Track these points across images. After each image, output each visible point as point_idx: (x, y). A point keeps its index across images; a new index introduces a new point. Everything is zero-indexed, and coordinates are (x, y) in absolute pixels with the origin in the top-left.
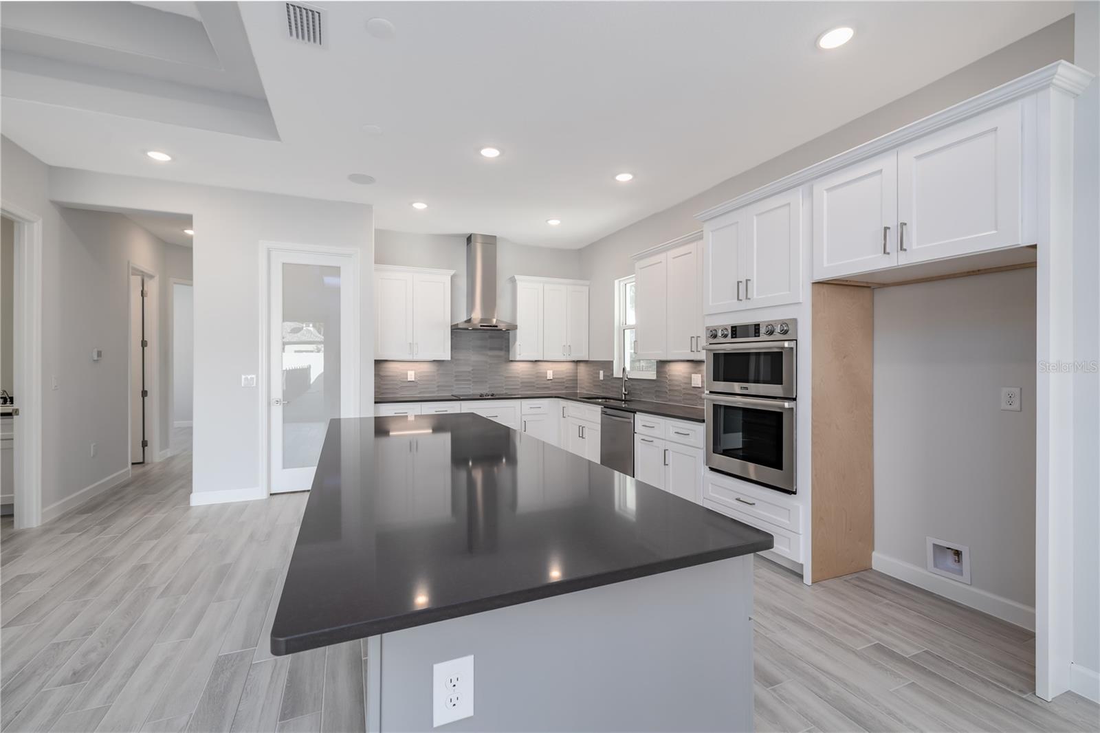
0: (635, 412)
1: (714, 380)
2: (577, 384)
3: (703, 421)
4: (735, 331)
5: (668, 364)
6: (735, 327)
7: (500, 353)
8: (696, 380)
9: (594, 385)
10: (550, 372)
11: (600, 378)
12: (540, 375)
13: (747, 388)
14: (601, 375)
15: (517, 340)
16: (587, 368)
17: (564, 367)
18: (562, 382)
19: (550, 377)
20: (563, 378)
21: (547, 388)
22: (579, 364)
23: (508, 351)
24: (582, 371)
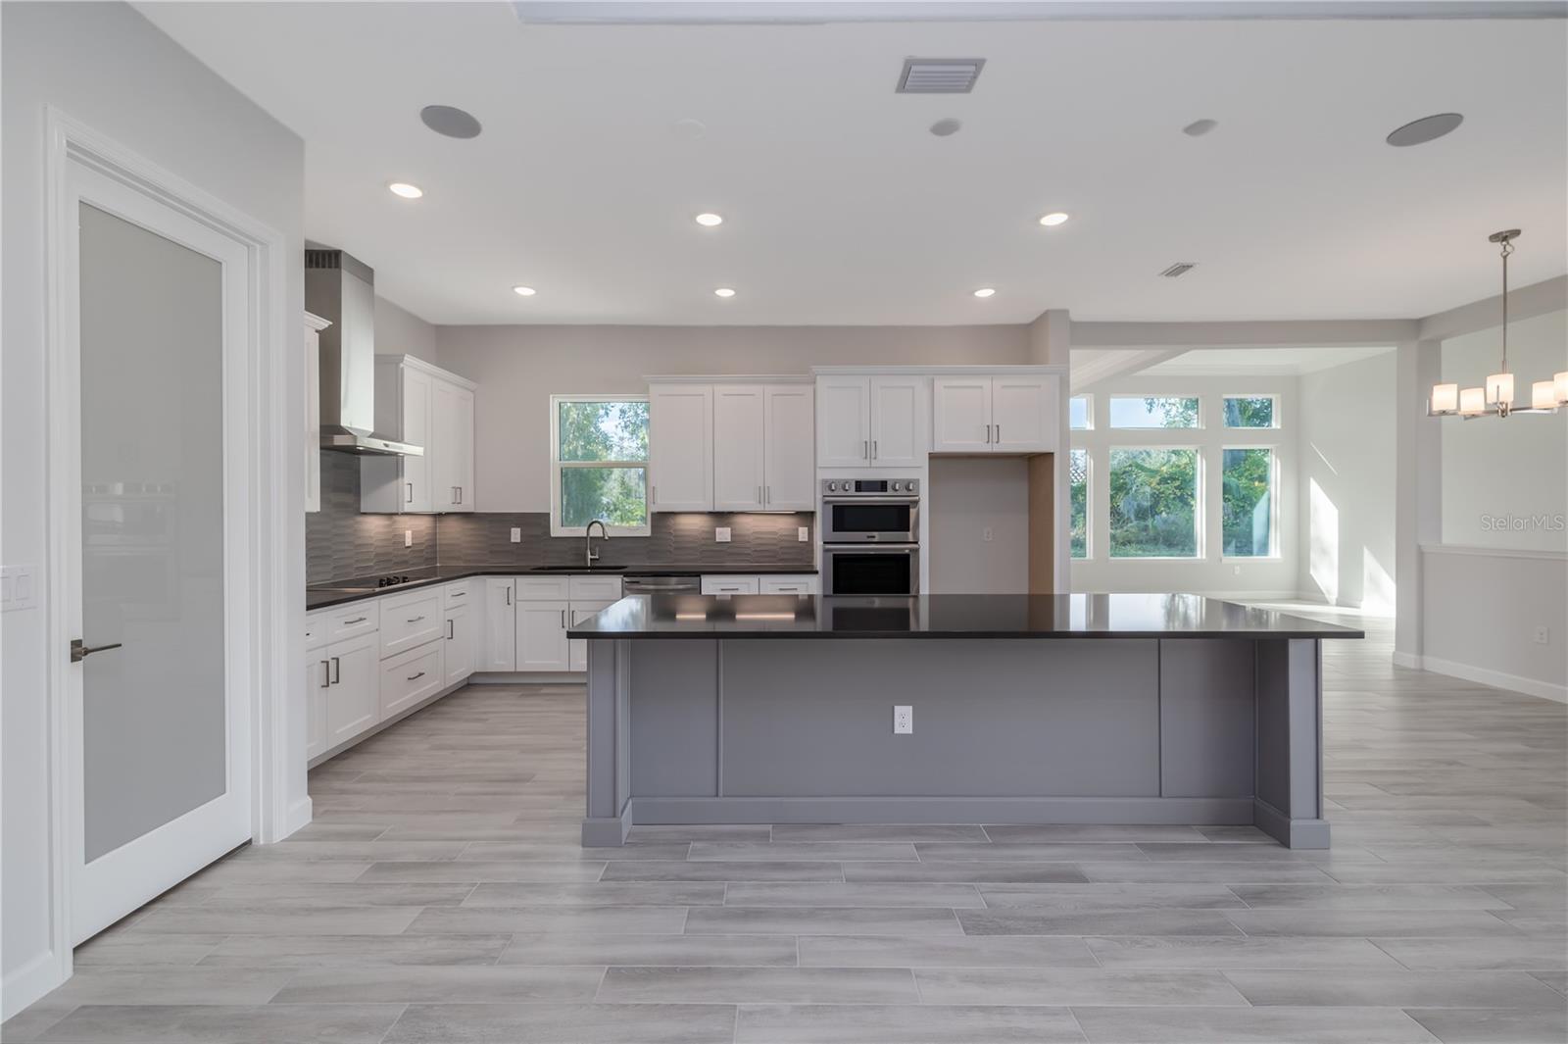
0: (699, 576)
1: (834, 531)
2: (436, 552)
3: (817, 572)
4: (860, 486)
5: (672, 516)
6: (860, 482)
7: (348, 498)
8: (723, 534)
9: (491, 552)
10: (408, 534)
11: (513, 540)
12: (397, 539)
13: (874, 537)
14: (516, 535)
15: (403, 475)
16: (469, 526)
17: (424, 524)
18: (422, 551)
19: (409, 542)
20: (422, 544)
21: (406, 562)
22: (443, 518)
23: (358, 494)
24: (453, 530)
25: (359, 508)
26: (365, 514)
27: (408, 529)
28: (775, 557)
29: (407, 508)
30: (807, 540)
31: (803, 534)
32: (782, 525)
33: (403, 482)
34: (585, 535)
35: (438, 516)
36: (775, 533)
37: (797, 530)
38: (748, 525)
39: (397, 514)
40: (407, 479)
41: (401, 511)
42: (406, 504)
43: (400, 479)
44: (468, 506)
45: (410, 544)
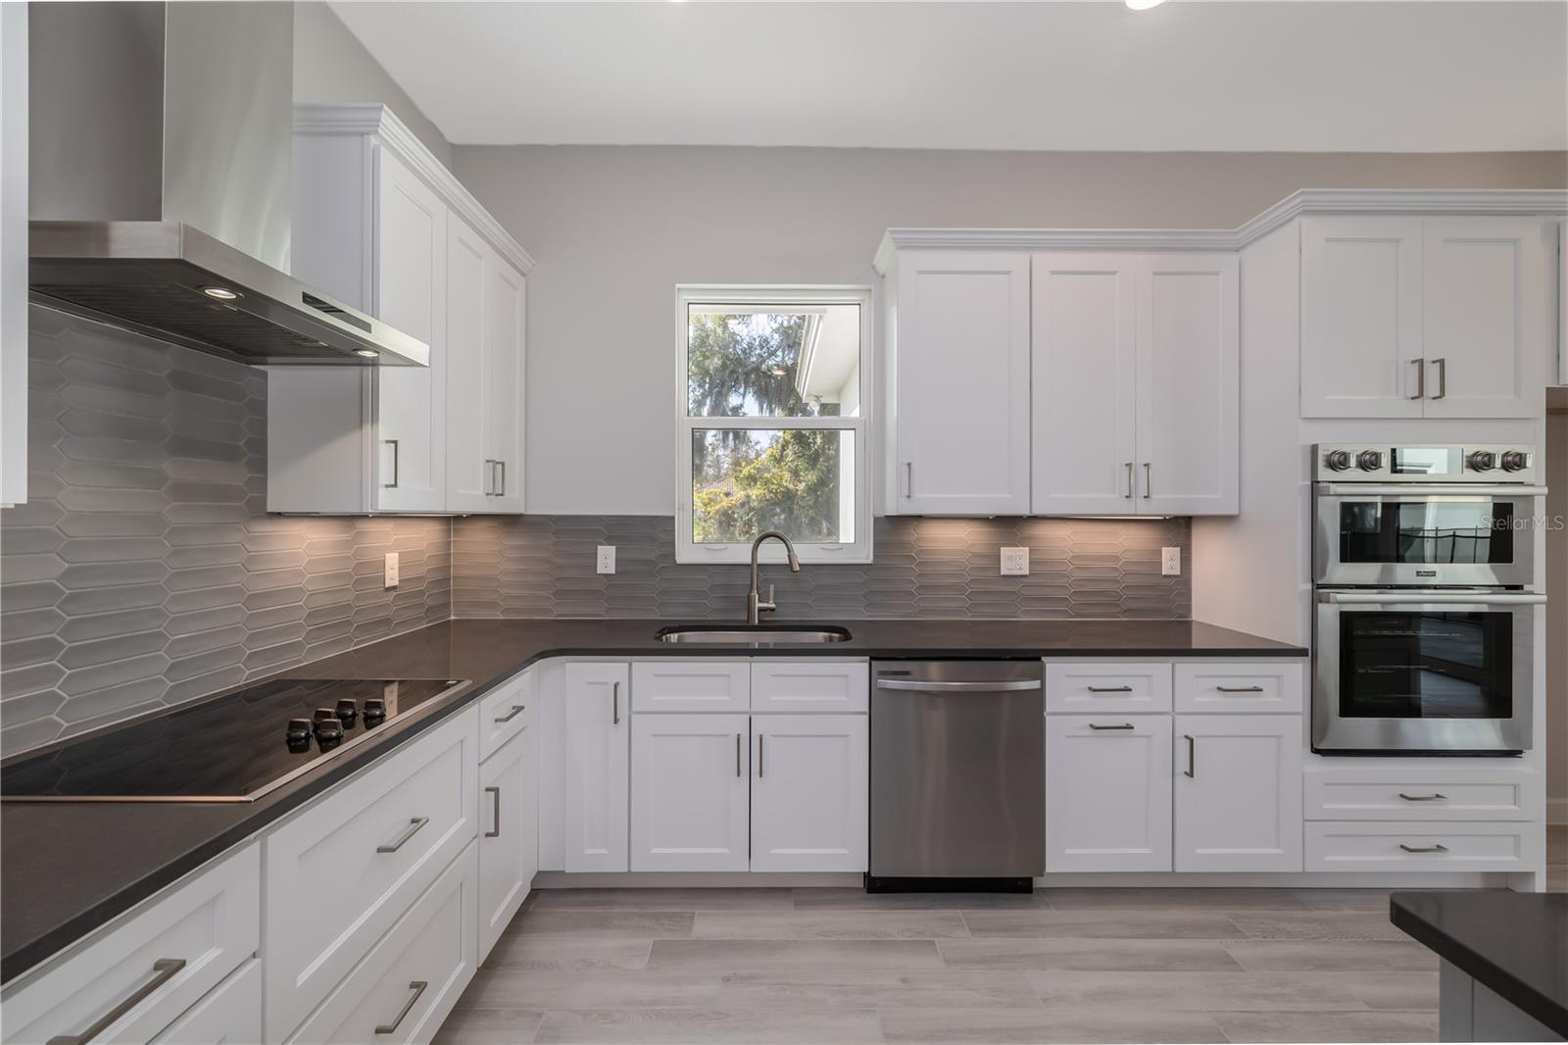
0: (1038, 659)
1: (1342, 558)
2: (448, 591)
7: (234, 476)
8: (1015, 560)
9: (557, 593)
10: (392, 560)
11: (600, 570)
12: (366, 574)
13: (1433, 574)
14: (607, 559)
15: (375, 419)
16: (515, 541)
17: (424, 538)
18: (421, 593)
19: (392, 577)
20: (422, 578)
21: (385, 622)
22: (461, 526)
23: (259, 465)
24: (482, 547)
25: (264, 501)
26: (279, 515)
27: (391, 550)
28: (1117, 605)
29: (386, 502)
30: (1177, 572)
31: (1170, 561)
32: (1128, 542)
33: (375, 437)
34: (749, 561)
35: (453, 521)
36: (1115, 558)
37: (1160, 553)
38: (1062, 539)
39: (364, 517)
40: (384, 430)
41: (369, 510)
42: (382, 492)
43: (367, 429)
44: (513, 502)
45: (396, 583)
